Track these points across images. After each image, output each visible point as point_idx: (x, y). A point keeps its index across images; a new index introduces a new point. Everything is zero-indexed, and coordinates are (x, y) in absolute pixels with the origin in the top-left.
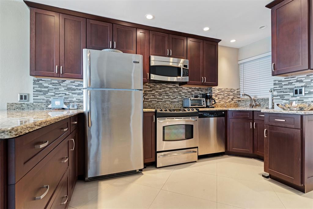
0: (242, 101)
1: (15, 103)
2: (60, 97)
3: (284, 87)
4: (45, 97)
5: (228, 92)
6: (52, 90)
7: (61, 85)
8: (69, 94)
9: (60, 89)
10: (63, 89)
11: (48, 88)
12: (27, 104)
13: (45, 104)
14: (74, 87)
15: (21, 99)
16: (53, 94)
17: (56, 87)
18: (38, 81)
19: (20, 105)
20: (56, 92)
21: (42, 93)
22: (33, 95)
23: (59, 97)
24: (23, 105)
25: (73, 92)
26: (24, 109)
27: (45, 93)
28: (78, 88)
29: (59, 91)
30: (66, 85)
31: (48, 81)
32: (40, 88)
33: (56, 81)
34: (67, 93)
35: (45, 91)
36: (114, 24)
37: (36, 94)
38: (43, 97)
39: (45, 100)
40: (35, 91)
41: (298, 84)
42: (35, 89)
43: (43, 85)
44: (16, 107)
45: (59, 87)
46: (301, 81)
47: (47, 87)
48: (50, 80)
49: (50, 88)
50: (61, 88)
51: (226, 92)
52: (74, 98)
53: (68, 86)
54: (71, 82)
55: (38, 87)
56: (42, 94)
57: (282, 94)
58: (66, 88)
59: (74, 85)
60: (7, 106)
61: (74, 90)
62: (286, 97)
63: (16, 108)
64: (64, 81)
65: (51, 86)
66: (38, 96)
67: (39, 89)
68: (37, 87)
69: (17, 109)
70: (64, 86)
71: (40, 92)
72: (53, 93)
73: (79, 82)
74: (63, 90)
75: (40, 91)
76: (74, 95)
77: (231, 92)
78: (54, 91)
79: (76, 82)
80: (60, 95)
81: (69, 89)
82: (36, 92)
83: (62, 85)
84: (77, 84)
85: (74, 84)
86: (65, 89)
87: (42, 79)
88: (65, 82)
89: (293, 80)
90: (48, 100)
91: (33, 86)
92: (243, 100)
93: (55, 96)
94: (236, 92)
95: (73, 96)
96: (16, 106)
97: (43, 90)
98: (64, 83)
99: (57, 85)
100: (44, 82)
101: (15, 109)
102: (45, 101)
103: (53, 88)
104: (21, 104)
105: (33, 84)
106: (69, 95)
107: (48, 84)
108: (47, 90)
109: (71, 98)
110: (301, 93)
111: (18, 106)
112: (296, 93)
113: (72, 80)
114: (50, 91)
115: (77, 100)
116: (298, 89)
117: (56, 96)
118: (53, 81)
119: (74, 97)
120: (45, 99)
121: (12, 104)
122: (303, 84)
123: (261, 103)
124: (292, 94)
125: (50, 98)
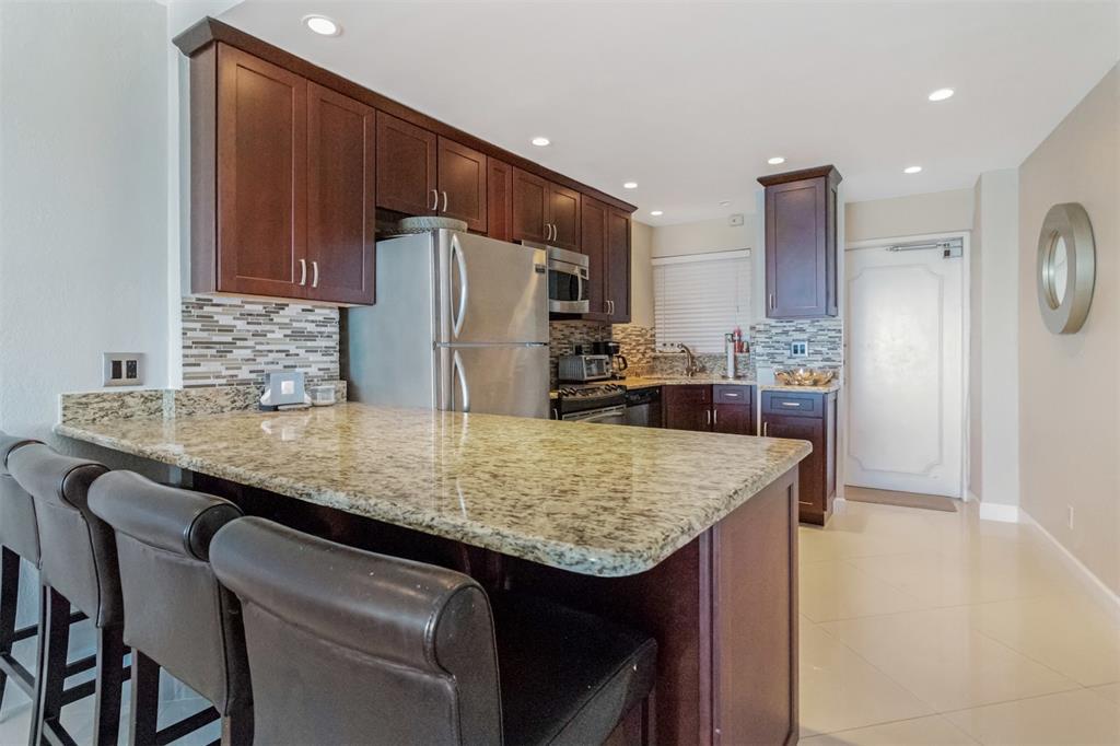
0: (663, 360)
1: (98, 396)
2: (273, 363)
3: (775, 338)
4: (224, 367)
5: (637, 336)
6: (246, 339)
7: (272, 320)
8: (297, 351)
9: (269, 335)
10: (279, 334)
11: (232, 331)
12: (142, 396)
13: (227, 394)
14: (311, 327)
15: (114, 377)
16: (248, 353)
17: (258, 328)
18: (201, 308)
19: (114, 400)
20: (258, 347)
21: (214, 352)
22: (181, 361)
23: (268, 363)
24: (128, 399)
25: (309, 344)
26: (131, 416)
27: (224, 350)
28: (323, 329)
29: (268, 344)
30: (287, 321)
31: (235, 306)
32: (205, 334)
33: (259, 309)
34: (293, 350)
35: (223, 343)
36: (440, 137)
37: (192, 356)
38: (216, 366)
39: (224, 377)
40: (189, 343)
41: (797, 335)
42: (189, 338)
43: (217, 321)
44: (101, 409)
45: (268, 327)
46: (802, 330)
47: (228, 330)
48: (240, 303)
49: (240, 330)
50: (273, 332)
51: (634, 337)
52: (313, 365)
53: (294, 324)
54: (303, 310)
55: (201, 330)
56: (215, 356)
57: (772, 351)
58: (289, 332)
59: (313, 322)
60: (65, 408)
61: (311, 337)
62: (779, 359)
63: (102, 413)
64: (282, 307)
65: (241, 324)
66: (199, 365)
67: (204, 336)
68: (195, 330)
69: (106, 418)
70: (282, 326)
71: (208, 348)
72: (249, 351)
73: (327, 311)
74: (279, 339)
75: (208, 345)
76: (312, 357)
77: (642, 336)
78: (250, 343)
79: (317, 311)
80: (272, 356)
81: (297, 335)
82: (191, 347)
83: (275, 320)
84: (321, 318)
85: (311, 318)
86: (285, 336)
87: (211, 300)
88: (287, 311)
89: (789, 326)
90: (232, 376)
91: (180, 325)
92: (666, 358)
93: (255, 360)
94: (648, 337)
95: (311, 359)
96: (101, 405)
97: (215, 339)
98: (281, 312)
99: (261, 320)
100: (220, 309)
101: (94, 419)
102: (224, 381)
103: (248, 331)
104: (120, 395)
105: (180, 318)
106: (298, 355)
107: (234, 319)
108: (229, 339)
109: (303, 367)
110: (803, 351)
111: (107, 405)
112: (796, 352)
113: (308, 305)
114: (239, 343)
115: (321, 373)
116: (799, 344)
117: (259, 359)
118: (247, 307)
119: (313, 362)
120: (225, 373)
121: (84, 400)
122: (805, 336)
123: (707, 365)
124: (787, 353)
125: (240, 368)
